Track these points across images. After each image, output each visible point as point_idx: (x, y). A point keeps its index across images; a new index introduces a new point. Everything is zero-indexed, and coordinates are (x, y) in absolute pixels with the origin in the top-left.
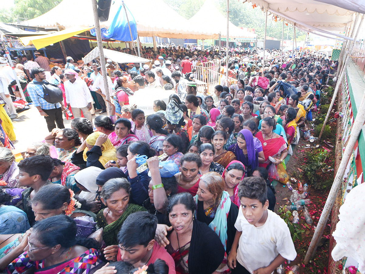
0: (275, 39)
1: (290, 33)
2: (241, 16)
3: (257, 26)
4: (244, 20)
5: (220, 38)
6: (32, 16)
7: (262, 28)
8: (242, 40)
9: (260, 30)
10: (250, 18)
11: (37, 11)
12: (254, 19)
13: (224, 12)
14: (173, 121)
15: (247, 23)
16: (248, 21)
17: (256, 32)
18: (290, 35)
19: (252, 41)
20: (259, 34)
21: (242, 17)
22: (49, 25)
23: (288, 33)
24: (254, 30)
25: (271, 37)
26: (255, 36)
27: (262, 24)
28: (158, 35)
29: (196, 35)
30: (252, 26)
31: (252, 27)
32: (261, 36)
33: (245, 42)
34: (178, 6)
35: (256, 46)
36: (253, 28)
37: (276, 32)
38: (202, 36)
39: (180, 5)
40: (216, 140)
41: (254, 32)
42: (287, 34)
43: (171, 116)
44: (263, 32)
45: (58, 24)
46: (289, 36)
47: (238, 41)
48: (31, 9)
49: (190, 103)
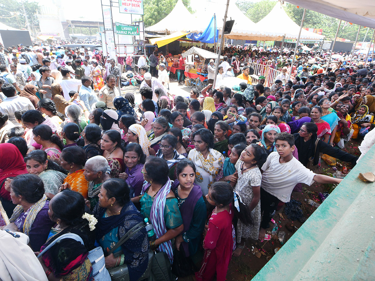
0: (347, 41)
1: (370, 34)
2: (308, 16)
3: (326, 26)
4: (311, 21)
5: (284, 40)
6: (150, 24)
7: (331, 28)
8: (305, 41)
9: (329, 31)
10: (319, 17)
11: (154, 21)
12: (323, 19)
13: (290, 13)
14: (249, 98)
15: (314, 24)
16: (315, 21)
17: (323, 33)
18: (370, 36)
19: (316, 43)
20: (327, 34)
21: (310, 17)
22: (161, 31)
23: (367, 33)
24: (321, 31)
25: (342, 38)
26: (322, 37)
27: (332, 24)
28: (228, 37)
29: (260, 37)
30: (320, 26)
31: (319, 28)
32: (329, 36)
33: (308, 43)
34: (246, 10)
35: (321, 48)
36: (321, 28)
37: (350, 32)
38: (266, 38)
39: (247, 9)
40: (276, 112)
41: (321, 33)
42: (366, 35)
43: (249, 94)
44: (332, 33)
45: (167, 30)
46: (368, 37)
47: (300, 42)
48: (150, 19)
49: (258, 90)
